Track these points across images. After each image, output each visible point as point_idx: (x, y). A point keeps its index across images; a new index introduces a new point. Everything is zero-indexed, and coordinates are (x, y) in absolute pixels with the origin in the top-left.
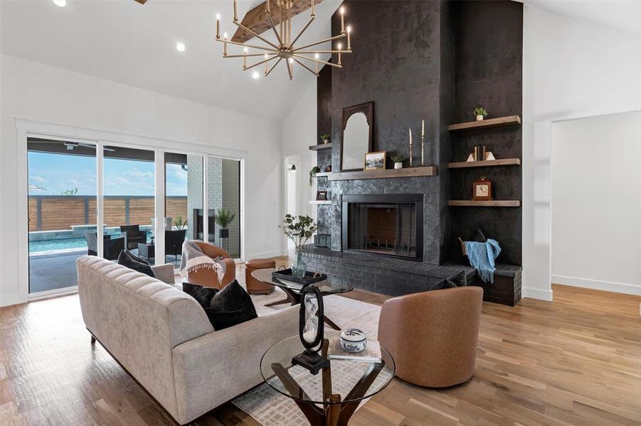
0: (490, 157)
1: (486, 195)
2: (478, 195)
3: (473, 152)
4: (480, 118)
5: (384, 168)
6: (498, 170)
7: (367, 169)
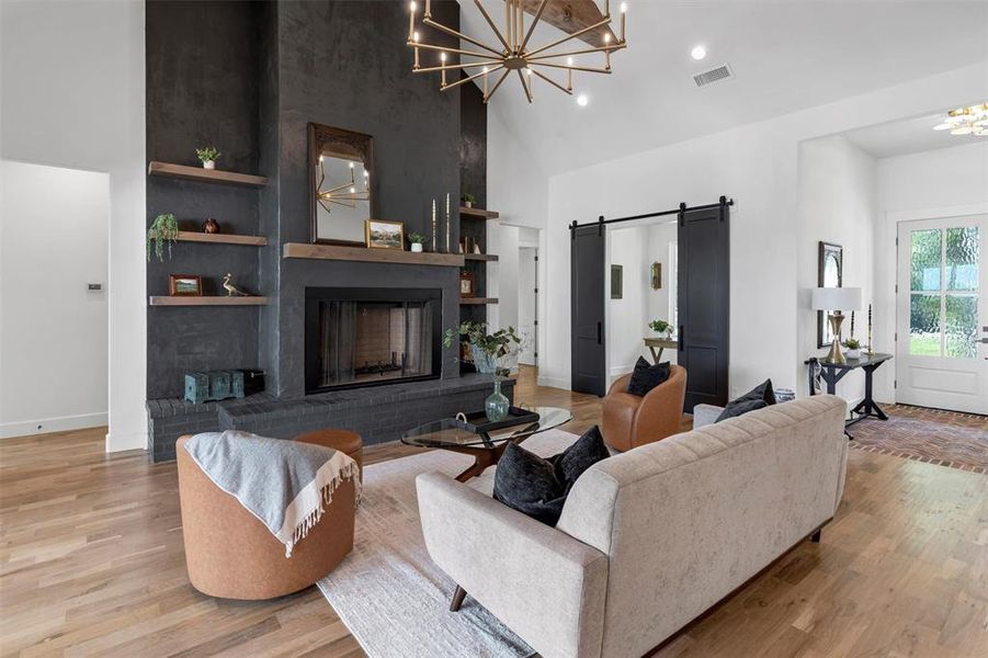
0: (477, 251)
1: (469, 292)
3: (464, 242)
4: (469, 205)
5: (401, 247)
6: (474, 264)
7: (374, 245)
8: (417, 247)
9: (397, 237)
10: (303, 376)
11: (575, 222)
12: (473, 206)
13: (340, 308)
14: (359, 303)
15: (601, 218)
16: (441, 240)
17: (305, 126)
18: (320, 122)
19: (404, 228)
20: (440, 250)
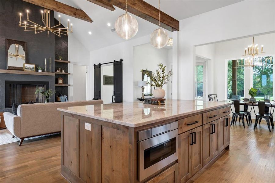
0: (63, 72)
1: (61, 83)
2: (59, 83)
3: (59, 69)
4: (61, 59)
5: (35, 71)
6: (62, 75)
7: (26, 70)
8: (40, 71)
9: (33, 68)
10: (4, 103)
11: (95, 64)
12: (62, 60)
13: (17, 86)
14: (22, 85)
15: (100, 63)
16: (48, 69)
17: (5, 39)
18: (9, 39)
19: (36, 66)
20: (48, 72)
